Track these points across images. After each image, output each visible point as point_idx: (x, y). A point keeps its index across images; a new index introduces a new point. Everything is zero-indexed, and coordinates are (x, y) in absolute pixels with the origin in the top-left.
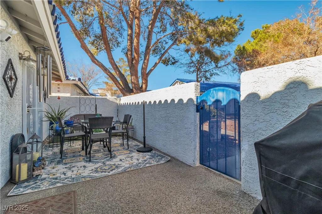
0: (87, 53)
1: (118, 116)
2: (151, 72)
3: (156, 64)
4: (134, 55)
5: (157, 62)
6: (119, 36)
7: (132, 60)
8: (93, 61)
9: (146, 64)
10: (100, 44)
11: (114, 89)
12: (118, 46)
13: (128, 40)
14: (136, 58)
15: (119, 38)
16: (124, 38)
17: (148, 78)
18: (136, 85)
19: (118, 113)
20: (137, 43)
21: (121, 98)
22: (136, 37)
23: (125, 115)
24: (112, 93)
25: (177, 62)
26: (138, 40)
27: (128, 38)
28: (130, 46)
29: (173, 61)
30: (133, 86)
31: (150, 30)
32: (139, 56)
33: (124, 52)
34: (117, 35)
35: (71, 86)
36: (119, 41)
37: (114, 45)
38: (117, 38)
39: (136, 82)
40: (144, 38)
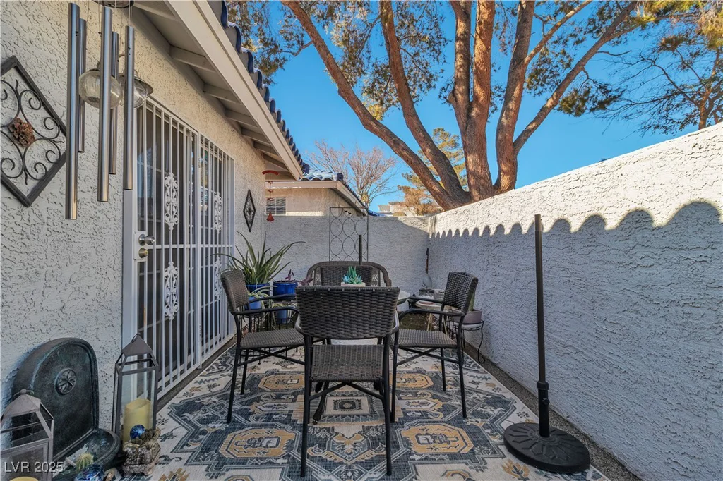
0: (353, 106)
1: (427, 269)
2: (528, 137)
3: (544, 112)
4: (474, 92)
5: (549, 104)
6: (432, 58)
7: (470, 109)
8: (367, 126)
9: (512, 115)
10: (388, 89)
11: (422, 202)
12: (429, 86)
13: (456, 53)
14: (482, 98)
15: (432, 63)
16: (445, 61)
17: (518, 157)
18: (481, 178)
19: (429, 261)
20: (484, 53)
21: (439, 216)
22: (480, 35)
23: (451, 276)
24: (418, 210)
25: (615, 98)
26: (487, 43)
27: (457, 46)
28: (462, 69)
29: (601, 97)
30: (472, 183)
31: (524, 6)
32: (489, 94)
33: (445, 98)
34: (426, 57)
35: (325, 196)
36: (433, 73)
37: (420, 86)
38: (427, 64)
39: (480, 170)
40: (503, 45)
